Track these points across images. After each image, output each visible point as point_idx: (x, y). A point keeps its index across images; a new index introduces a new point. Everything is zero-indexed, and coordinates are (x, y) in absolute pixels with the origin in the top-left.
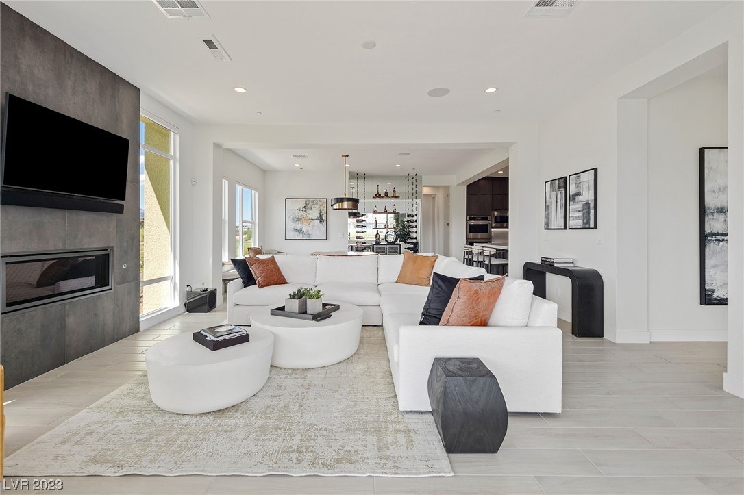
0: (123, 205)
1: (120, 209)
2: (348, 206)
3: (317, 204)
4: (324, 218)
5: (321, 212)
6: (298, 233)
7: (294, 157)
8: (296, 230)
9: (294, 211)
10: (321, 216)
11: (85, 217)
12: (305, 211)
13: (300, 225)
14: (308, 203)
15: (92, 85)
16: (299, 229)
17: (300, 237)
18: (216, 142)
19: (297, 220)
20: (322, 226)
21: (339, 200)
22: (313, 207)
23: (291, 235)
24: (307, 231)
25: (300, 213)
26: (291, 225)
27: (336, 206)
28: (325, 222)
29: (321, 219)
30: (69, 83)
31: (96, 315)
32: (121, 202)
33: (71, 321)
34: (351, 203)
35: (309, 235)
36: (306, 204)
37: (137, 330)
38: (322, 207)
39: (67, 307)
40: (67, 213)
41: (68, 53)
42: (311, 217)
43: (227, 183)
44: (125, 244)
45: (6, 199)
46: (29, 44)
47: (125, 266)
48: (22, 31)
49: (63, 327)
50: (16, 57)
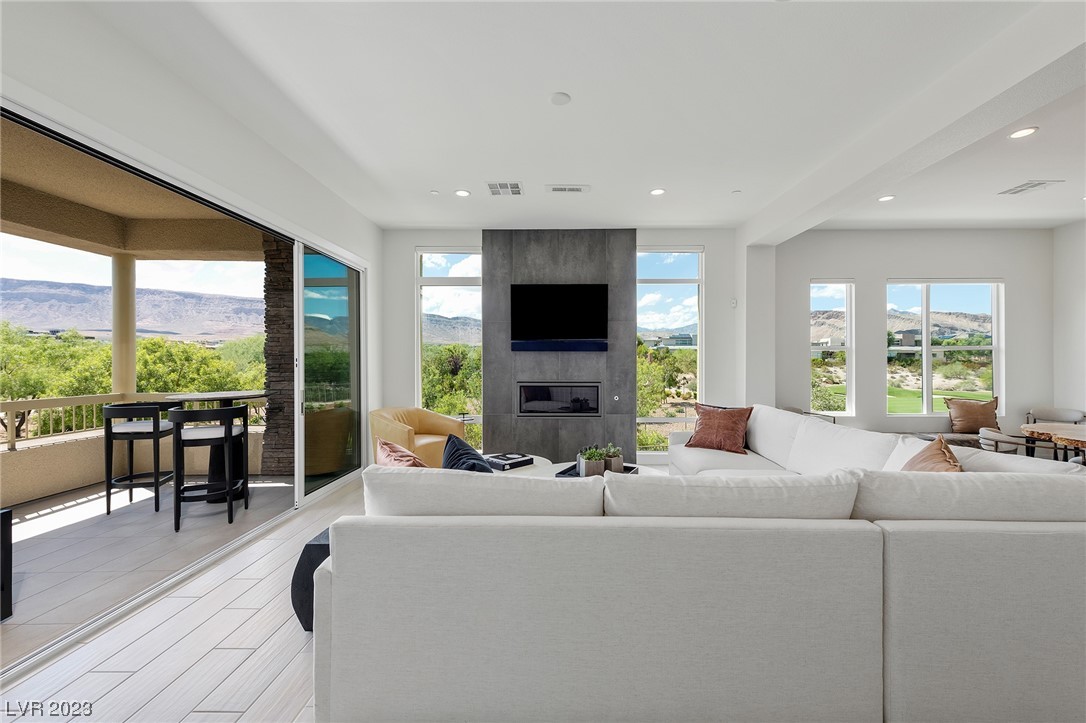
0: (607, 343)
1: (603, 348)
11: (574, 356)
15: (581, 250)
30: (561, 258)
31: (585, 435)
32: (606, 341)
33: (563, 433)
39: (560, 422)
40: (560, 353)
43: (854, 286)
44: (617, 379)
45: (515, 348)
46: (533, 246)
47: (616, 398)
48: (529, 239)
49: (557, 435)
50: (525, 258)
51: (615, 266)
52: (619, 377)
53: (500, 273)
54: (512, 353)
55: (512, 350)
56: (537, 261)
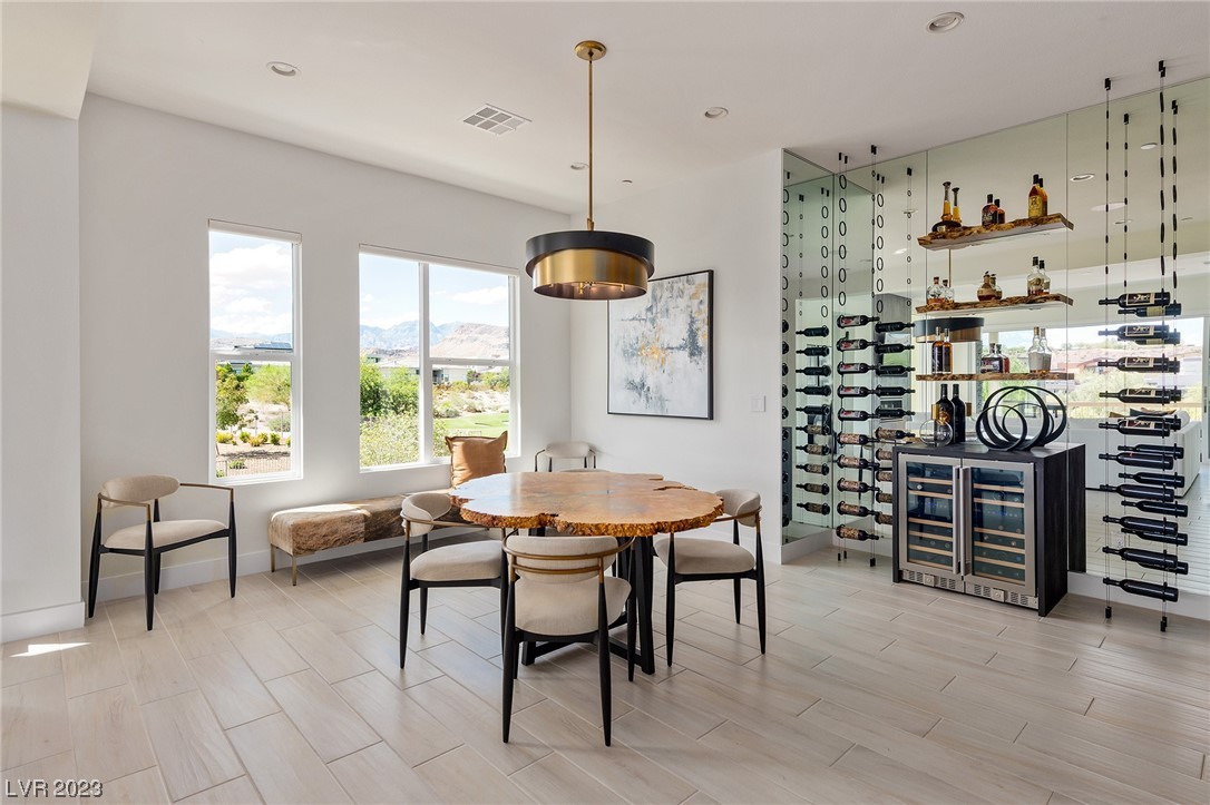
3: (681, 293)
4: (702, 340)
5: (692, 322)
6: (636, 393)
8: (633, 385)
9: (628, 324)
10: (693, 334)
12: (653, 321)
13: (640, 367)
14: (659, 291)
16: (637, 380)
17: (641, 407)
19: (631, 353)
20: (700, 370)
22: (671, 305)
23: (621, 399)
24: (658, 387)
25: (641, 328)
26: (621, 367)
28: (705, 356)
29: (693, 347)
35: (661, 399)
36: (655, 298)
38: (696, 302)
42: (666, 339)
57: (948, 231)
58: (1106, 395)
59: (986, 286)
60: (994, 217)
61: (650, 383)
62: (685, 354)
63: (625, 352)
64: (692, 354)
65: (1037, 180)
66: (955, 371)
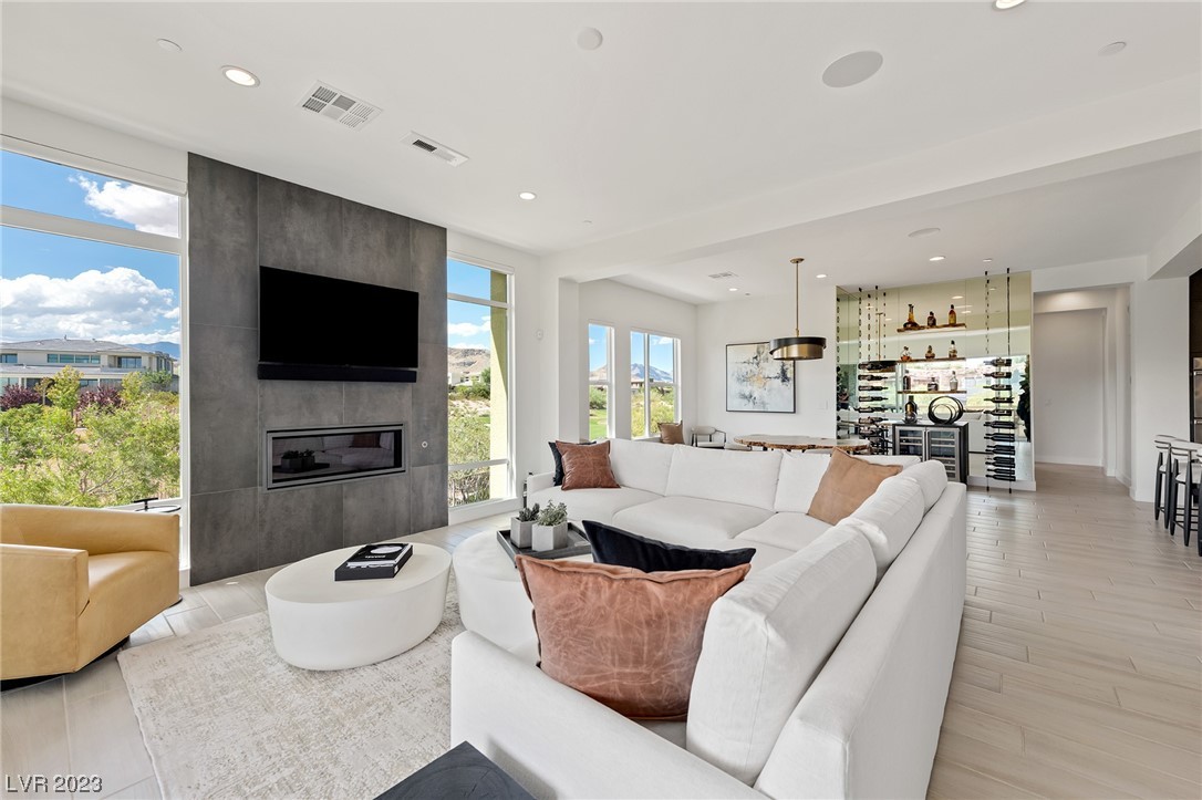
0: (415, 372)
1: (412, 378)
2: (799, 351)
4: (790, 374)
5: (784, 365)
6: (746, 401)
7: (714, 277)
8: (744, 397)
9: (740, 365)
10: (784, 372)
11: (366, 388)
12: (758, 364)
13: (750, 387)
14: (761, 350)
15: (377, 238)
16: (747, 394)
17: (750, 407)
18: (563, 276)
19: (744, 379)
20: (788, 389)
21: (784, 343)
22: (770, 356)
23: (736, 403)
24: (761, 397)
25: (750, 367)
26: (735, 387)
27: (777, 354)
28: (792, 382)
29: (784, 378)
30: (346, 242)
31: (383, 500)
32: (414, 369)
33: (350, 504)
34: (805, 347)
35: (763, 403)
36: (758, 352)
37: (445, 523)
39: (345, 488)
40: (344, 385)
41: (344, 209)
42: (767, 373)
43: (613, 331)
44: (425, 418)
45: (265, 374)
46: (297, 211)
47: (424, 445)
48: (289, 198)
49: (340, 509)
50: (282, 227)
51: (422, 269)
52: (428, 416)
53: (231, 240)
54: (258, 384)
55: (260, 378)
56: (305, 237)
57: (912, 325)
58: (987, 400)
59: (929, 352)
60: (932, 323)
61: (755, 395)
62: (780, 380)
63: (738, 379)
64: (783, 381)
65: (952, 307)
66: (912, 390)
